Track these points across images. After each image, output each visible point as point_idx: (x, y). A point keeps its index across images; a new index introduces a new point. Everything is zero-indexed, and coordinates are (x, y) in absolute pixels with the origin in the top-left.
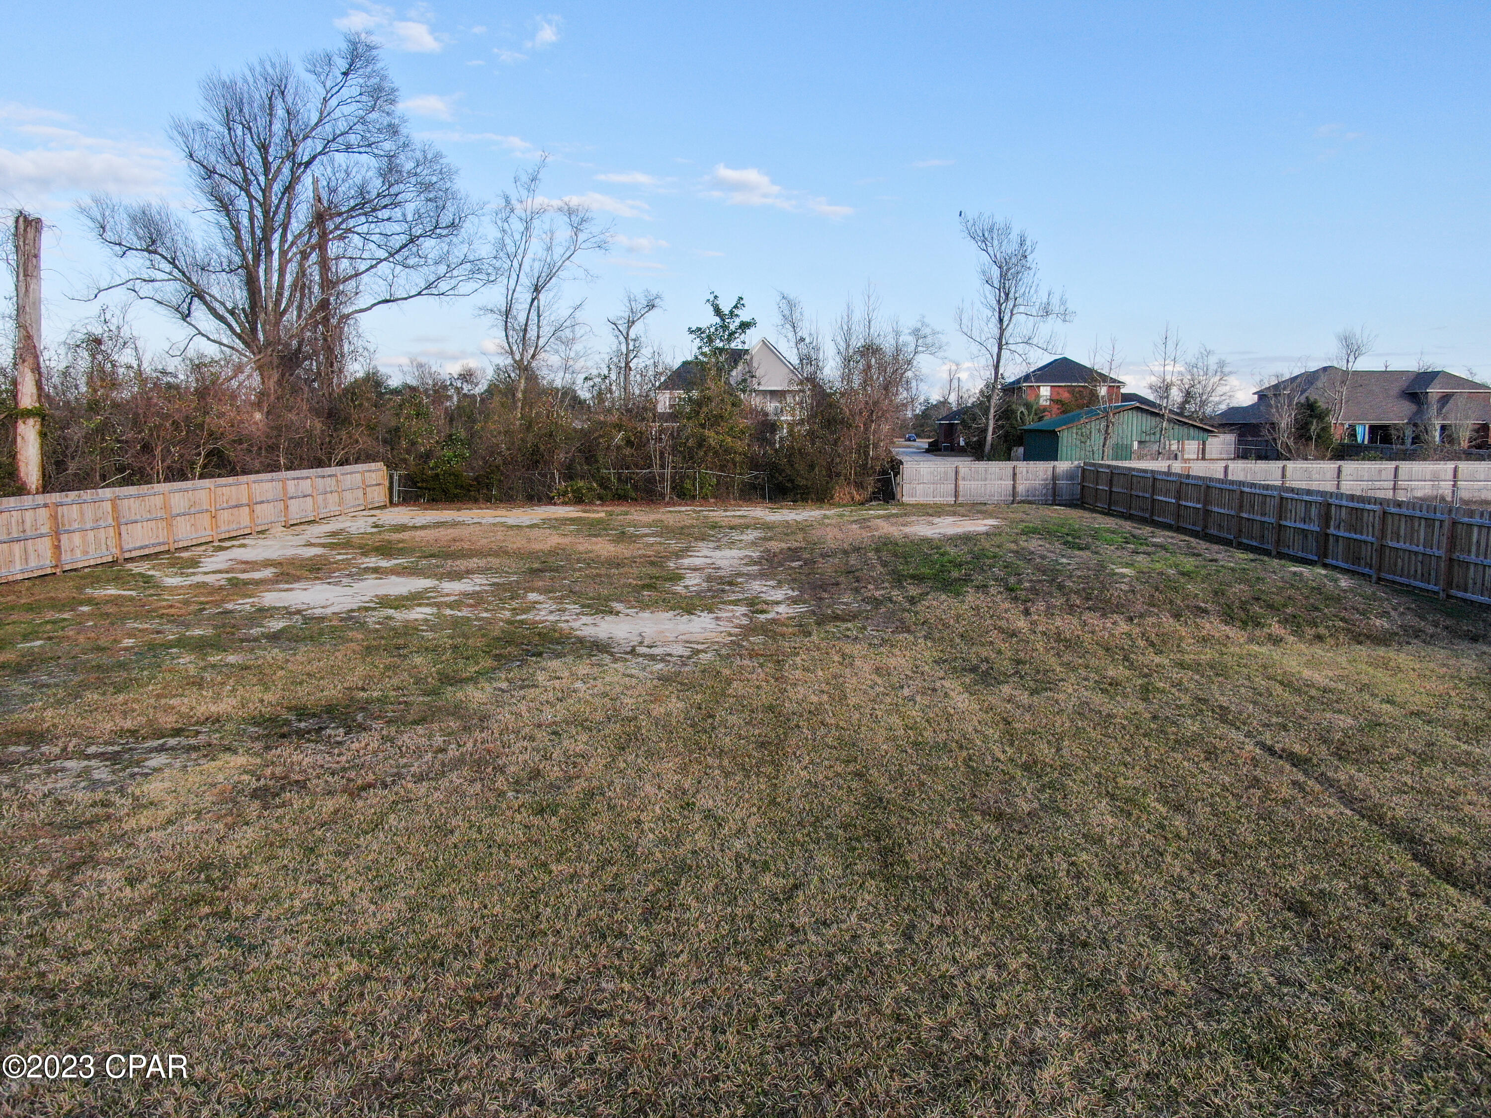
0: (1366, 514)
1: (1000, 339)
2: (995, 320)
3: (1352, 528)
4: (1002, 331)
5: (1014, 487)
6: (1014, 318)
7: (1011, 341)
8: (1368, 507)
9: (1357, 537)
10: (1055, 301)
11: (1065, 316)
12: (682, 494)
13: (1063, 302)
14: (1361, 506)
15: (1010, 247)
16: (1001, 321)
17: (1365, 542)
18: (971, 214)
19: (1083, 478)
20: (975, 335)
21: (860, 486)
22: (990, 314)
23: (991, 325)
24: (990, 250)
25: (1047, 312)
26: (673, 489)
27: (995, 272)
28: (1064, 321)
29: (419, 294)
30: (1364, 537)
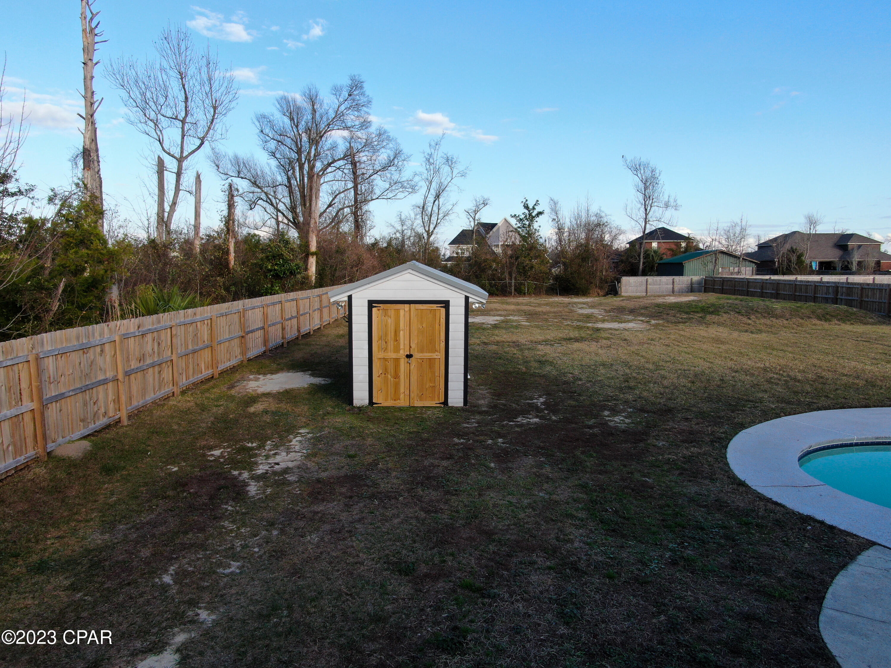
1: (646, 219)
2: (643, 209)
3: (848, 295)
4: (646, 215)
5: (673, 288)
6: (653, 209)
7: (651, 220)
10: (672, 200)
11: (676, 208)
12: (520, 292)
13: (675, 201)
15: (648, 173)
16: (646, 210)
18: (629, 158)
19: (705, 283)
20: (634, 217)
21: (601, 288)
22: (639, 206)
23: (641, 212)
24: (639, 175)
25: (667, 205)
26: (515, 290)
27: (641, 186)
28: (676, 209)
29: (377, 198)
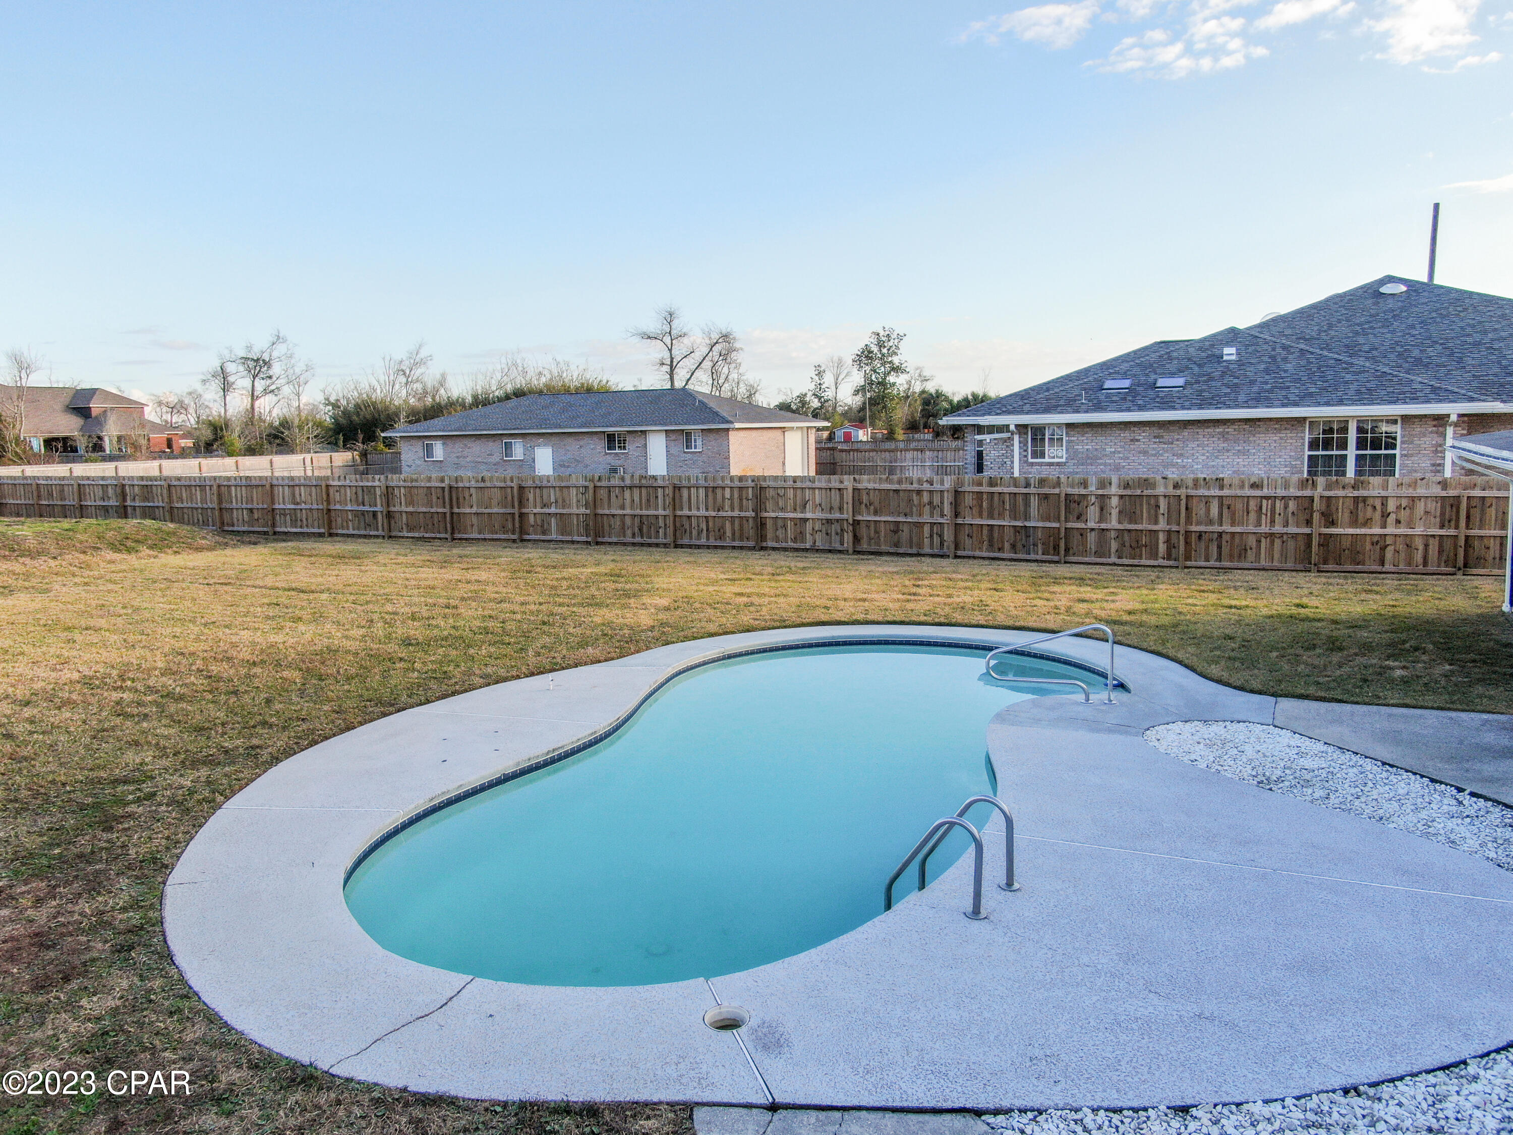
0: (154, 488)
3: (146, 499)
8: (155, 483)
9: (151, 504)
14: (150, 483)
17: (158, 507)
30: (156, 504)
